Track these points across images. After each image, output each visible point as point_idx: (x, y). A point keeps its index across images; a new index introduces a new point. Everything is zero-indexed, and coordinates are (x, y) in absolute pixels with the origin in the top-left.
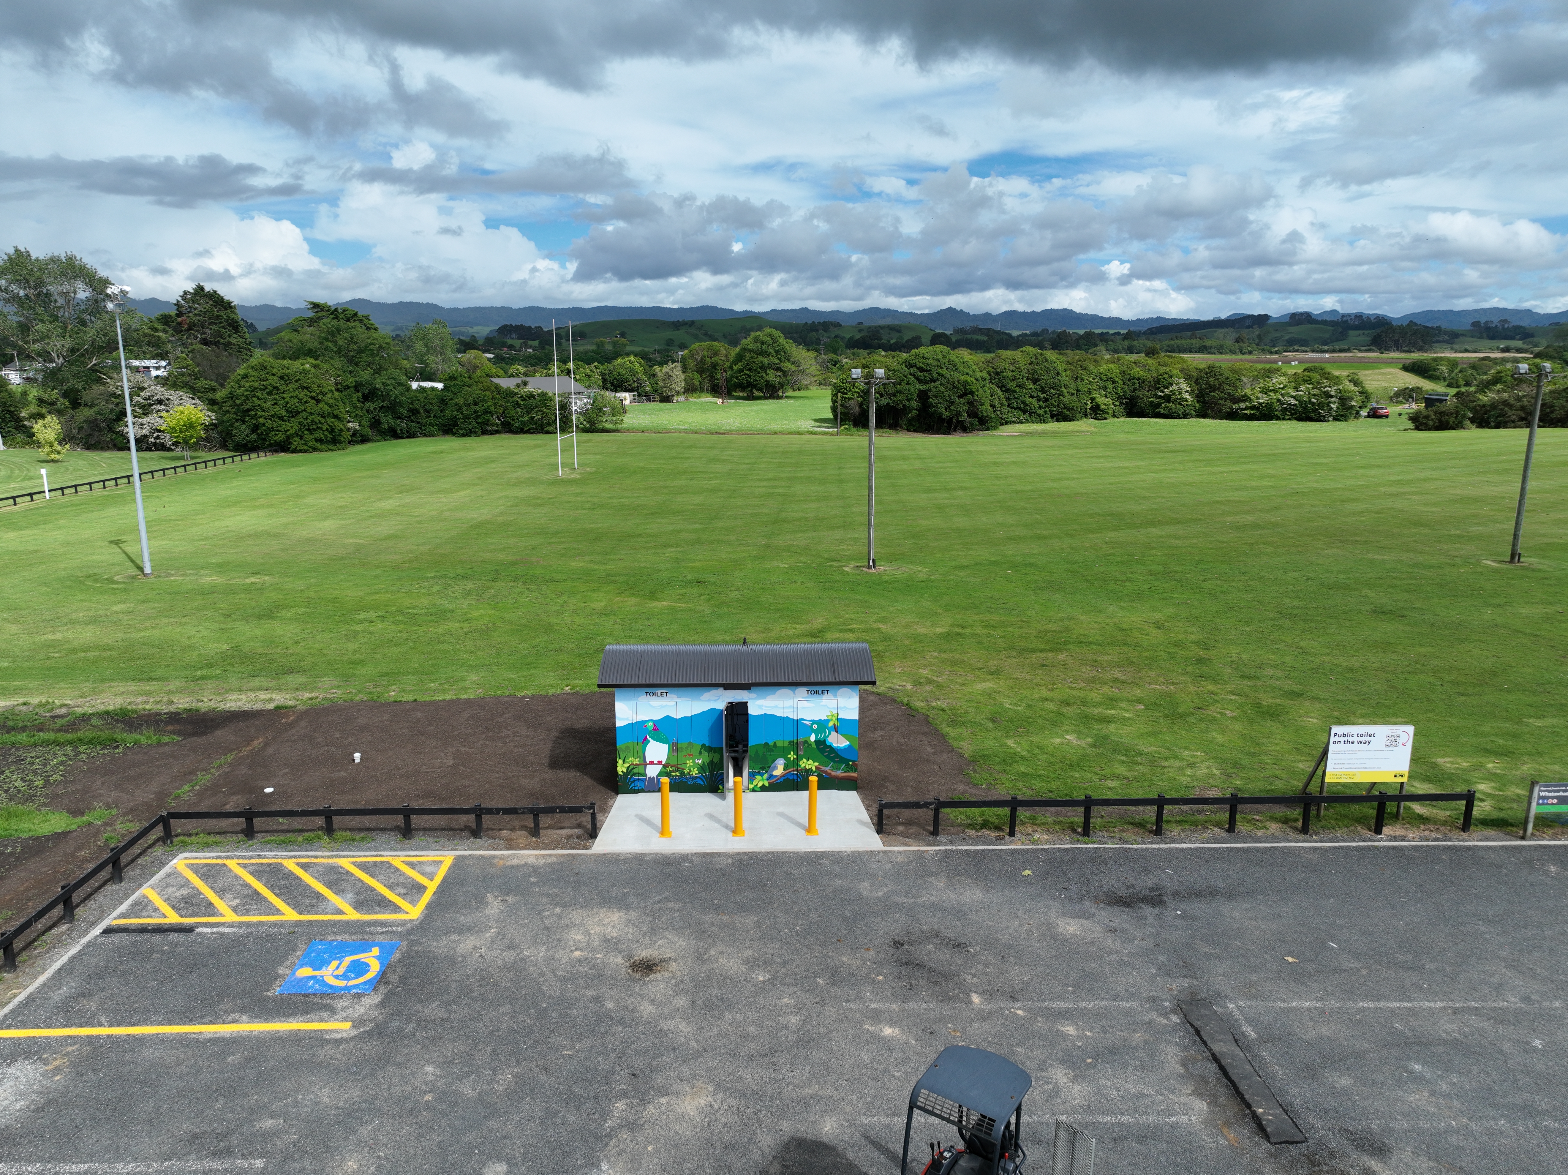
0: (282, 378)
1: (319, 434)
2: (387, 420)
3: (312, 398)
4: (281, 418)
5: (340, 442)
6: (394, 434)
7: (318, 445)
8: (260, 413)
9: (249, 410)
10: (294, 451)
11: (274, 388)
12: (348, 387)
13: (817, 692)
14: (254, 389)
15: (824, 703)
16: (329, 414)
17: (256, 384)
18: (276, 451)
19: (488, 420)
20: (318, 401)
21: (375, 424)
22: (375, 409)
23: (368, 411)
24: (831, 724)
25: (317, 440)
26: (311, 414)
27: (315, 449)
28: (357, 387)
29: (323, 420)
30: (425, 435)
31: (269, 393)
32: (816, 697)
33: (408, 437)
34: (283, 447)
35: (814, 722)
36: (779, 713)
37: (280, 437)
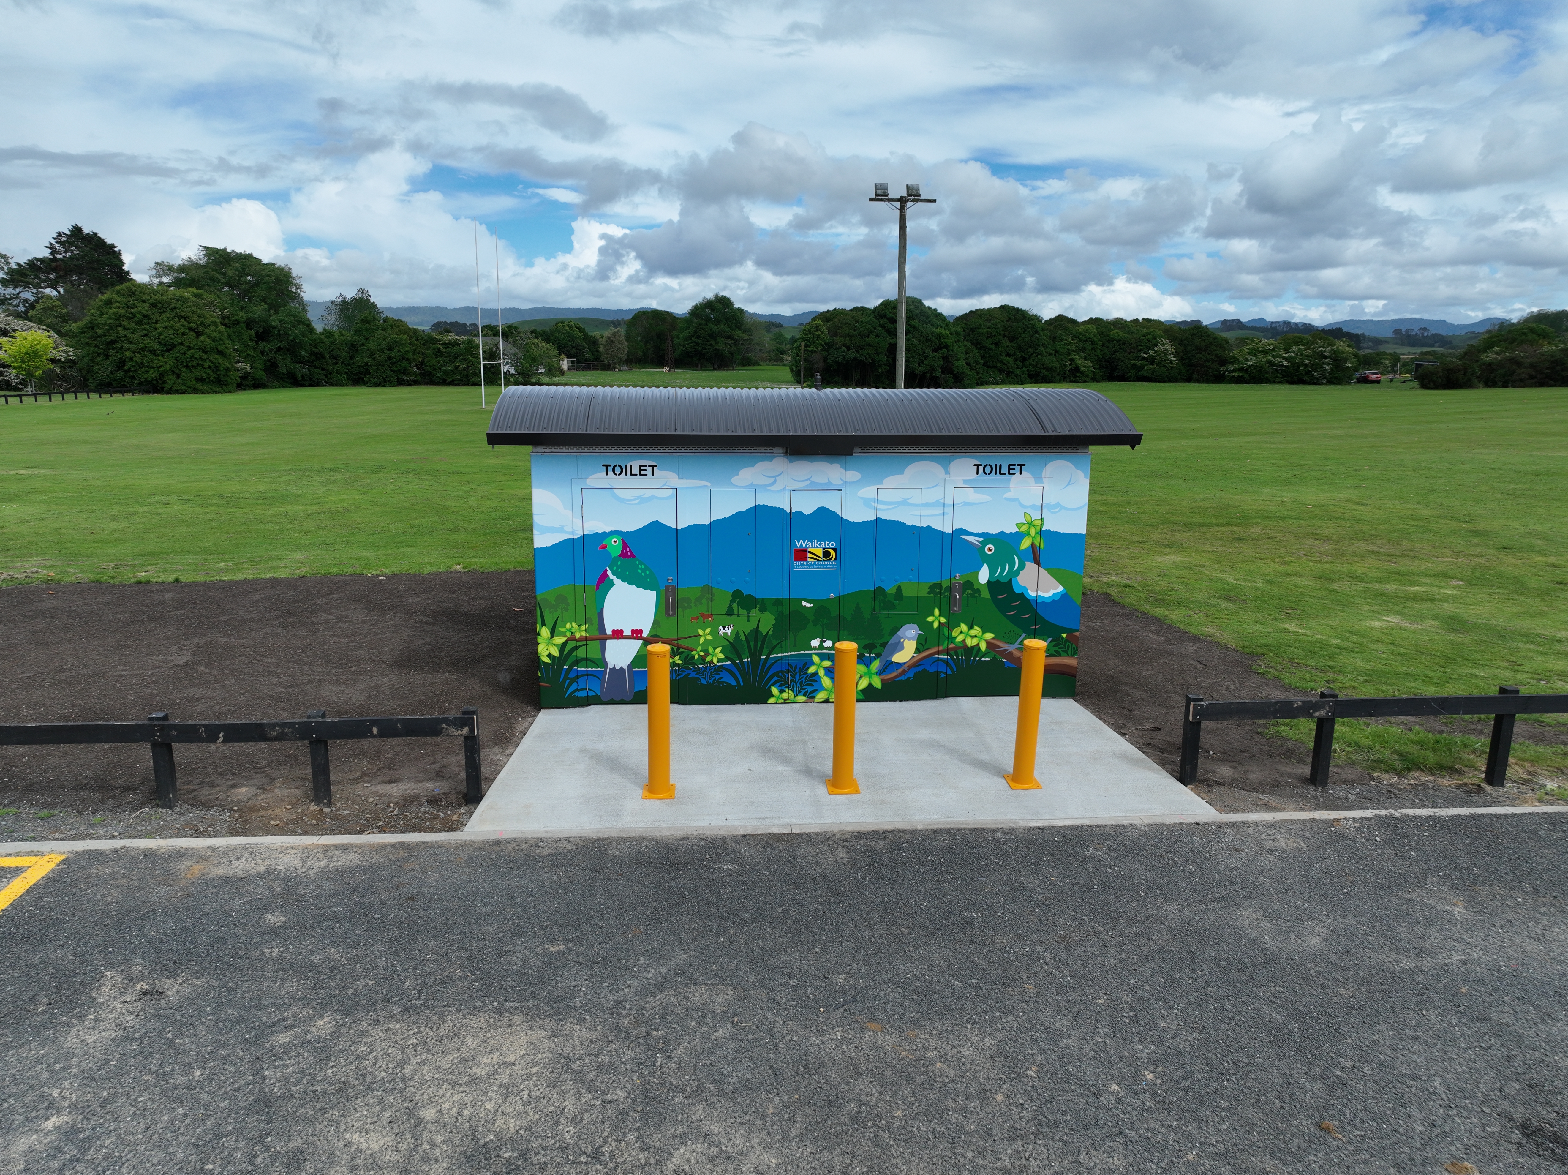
0: (154, 305)
1: (198, 373)
2: (285, 364)
3: (191, 329)
4: (153, 352)
5: (226, 384)
6: (294, 381)
7: (199, 386)
8: (126, 346)
9: (113, 342)
10: (170, 392)
11: (145, 316)
12: (237, 323)
13: (997, 470)
14: (119, 317)
15: (1012, 493)
16: (212, 349)
17: (122, 312)
18: (148, 392)
19: (405, 369)
20: (199, 334)
21: (271, 368)
22: (271, 350)
23: (262, 352)
24: (1026, 544)
25: (198, 380)
26: (190, 348)
27: (195, 391)
28: (249, 324)
29: (205, 356)
30: (331, 384)
31: (140, 323)
32: (995, 479)
33: (311, 385)
34: (155, 387)
36: (911, 518)
37: (152, 374)
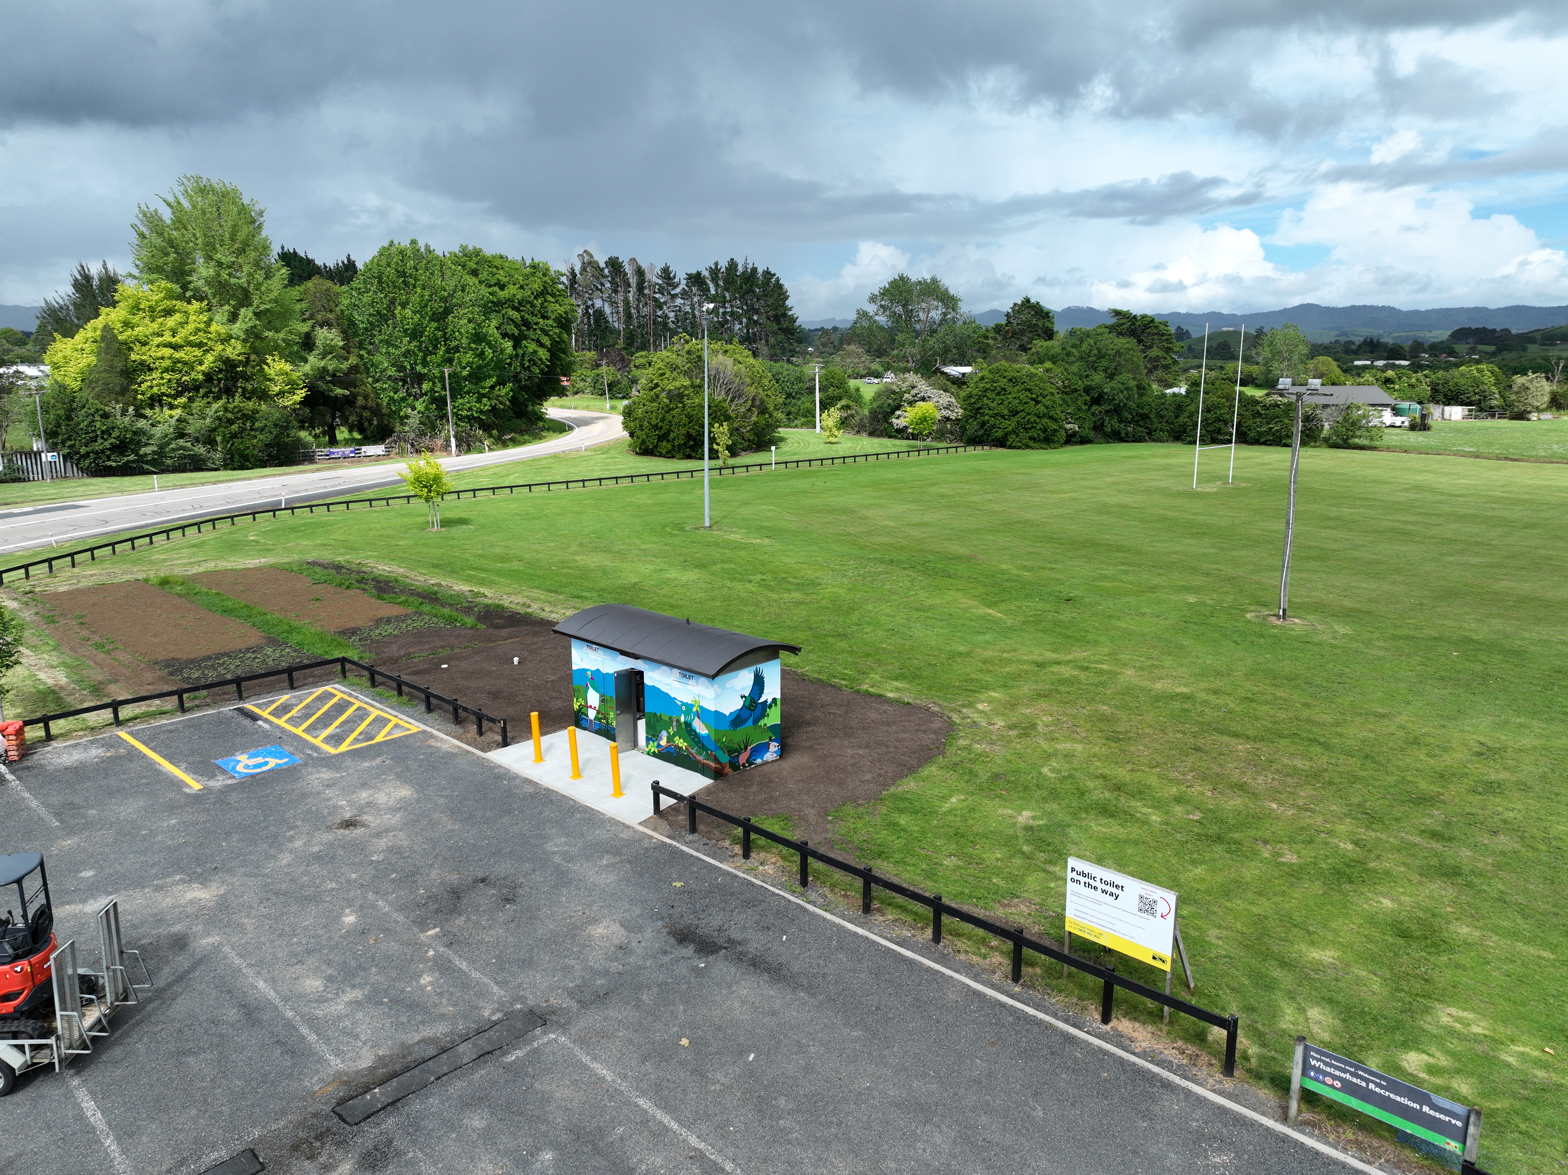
0: (1011, 380)
1: (1033, 433)
2: (1112, 423)
3: (1032, 399)
4: (1003, 417)
5: (1053, 442)
6: (1118, 437)
7: (1031, 443)
8: (987, 411)
10: (1010, 447)
11: (1004, 389)
12: (1076, 390)
13: (685, 676)
15: (689, 687)
16: (1044, 415)
17: (988, 386)
18: (996, 446)
19: (1220, 429)
20: (1037, 402)
21: (1098, 428)
22: (1100, 412)
23: (1093, 414)
24: (694, 709)
25: (1031, 438)
26: (1029, 414)
27: (1028, 447)
28: (1087, 390)
29: (1038, 420)
30: (1154, 441)
31: (998, 394)
32: (684, 680)
34: (1001, 443)
35: (683, 704)
36: (664, 689)
37: (1000, 434)
